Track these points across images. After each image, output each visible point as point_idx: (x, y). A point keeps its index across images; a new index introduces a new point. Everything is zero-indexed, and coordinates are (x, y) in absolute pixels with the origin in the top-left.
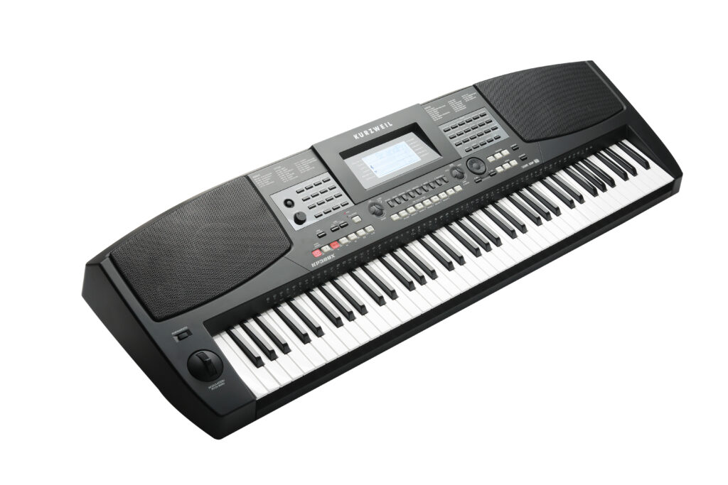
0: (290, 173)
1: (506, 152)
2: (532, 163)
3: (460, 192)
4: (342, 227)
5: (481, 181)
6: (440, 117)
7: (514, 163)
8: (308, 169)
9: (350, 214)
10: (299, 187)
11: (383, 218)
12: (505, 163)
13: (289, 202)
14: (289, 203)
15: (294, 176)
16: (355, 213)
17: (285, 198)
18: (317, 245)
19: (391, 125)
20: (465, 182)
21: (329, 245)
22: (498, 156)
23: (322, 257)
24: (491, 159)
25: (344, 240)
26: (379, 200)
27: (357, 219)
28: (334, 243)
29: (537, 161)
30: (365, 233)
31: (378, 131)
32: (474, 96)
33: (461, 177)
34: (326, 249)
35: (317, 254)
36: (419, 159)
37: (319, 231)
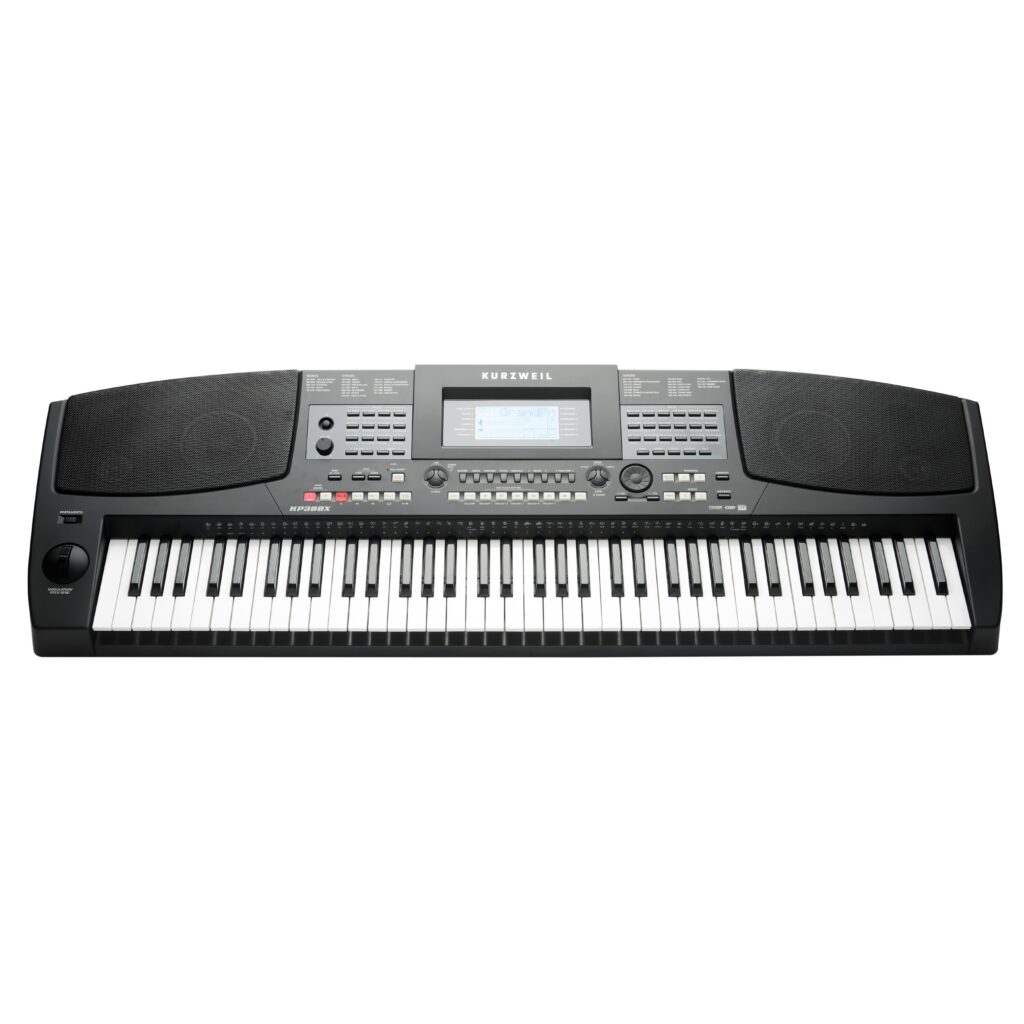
0: (360, 388)
1: (700, 477)
2: (732, 508)
3: (579, 502)
4: (370, 479)
5: (626, 500)
6: (638, 394)
7: (701, 496)
8: (389, 391)
9: (395, 467)
10: (354, 409)
11: (436, 491)
12: (687, 492)
13: (327, 422)
14: (326, 424)
15: (361, 393)
16: (402, 470)
17: (327, 415)
18: (318, 487)
19: (548, 378)
20: (599, 492)
21: (334, 493)
22: (684, 477)
23: (312, 504)
24: (668, 477)
25: (358, 496)
26: (451, 466)
27: (398, 478)
28: (342, 494)
29: (742, 508)
30: (397, 498)
31: (523, 379)
32: (717, 384)
33: (601, 483)
34: (326, 496)
35: (310, 497)
36: (557, 437)
37: (335, 472)
